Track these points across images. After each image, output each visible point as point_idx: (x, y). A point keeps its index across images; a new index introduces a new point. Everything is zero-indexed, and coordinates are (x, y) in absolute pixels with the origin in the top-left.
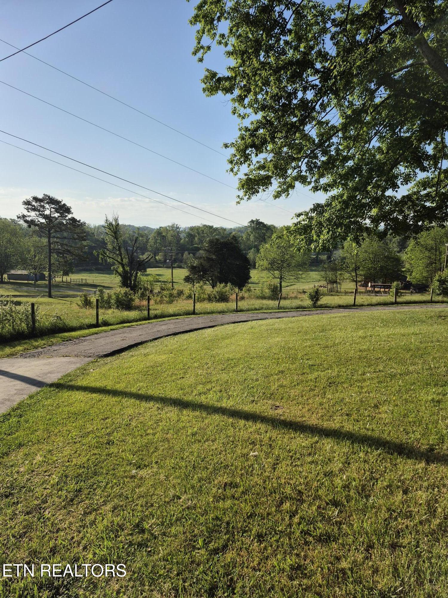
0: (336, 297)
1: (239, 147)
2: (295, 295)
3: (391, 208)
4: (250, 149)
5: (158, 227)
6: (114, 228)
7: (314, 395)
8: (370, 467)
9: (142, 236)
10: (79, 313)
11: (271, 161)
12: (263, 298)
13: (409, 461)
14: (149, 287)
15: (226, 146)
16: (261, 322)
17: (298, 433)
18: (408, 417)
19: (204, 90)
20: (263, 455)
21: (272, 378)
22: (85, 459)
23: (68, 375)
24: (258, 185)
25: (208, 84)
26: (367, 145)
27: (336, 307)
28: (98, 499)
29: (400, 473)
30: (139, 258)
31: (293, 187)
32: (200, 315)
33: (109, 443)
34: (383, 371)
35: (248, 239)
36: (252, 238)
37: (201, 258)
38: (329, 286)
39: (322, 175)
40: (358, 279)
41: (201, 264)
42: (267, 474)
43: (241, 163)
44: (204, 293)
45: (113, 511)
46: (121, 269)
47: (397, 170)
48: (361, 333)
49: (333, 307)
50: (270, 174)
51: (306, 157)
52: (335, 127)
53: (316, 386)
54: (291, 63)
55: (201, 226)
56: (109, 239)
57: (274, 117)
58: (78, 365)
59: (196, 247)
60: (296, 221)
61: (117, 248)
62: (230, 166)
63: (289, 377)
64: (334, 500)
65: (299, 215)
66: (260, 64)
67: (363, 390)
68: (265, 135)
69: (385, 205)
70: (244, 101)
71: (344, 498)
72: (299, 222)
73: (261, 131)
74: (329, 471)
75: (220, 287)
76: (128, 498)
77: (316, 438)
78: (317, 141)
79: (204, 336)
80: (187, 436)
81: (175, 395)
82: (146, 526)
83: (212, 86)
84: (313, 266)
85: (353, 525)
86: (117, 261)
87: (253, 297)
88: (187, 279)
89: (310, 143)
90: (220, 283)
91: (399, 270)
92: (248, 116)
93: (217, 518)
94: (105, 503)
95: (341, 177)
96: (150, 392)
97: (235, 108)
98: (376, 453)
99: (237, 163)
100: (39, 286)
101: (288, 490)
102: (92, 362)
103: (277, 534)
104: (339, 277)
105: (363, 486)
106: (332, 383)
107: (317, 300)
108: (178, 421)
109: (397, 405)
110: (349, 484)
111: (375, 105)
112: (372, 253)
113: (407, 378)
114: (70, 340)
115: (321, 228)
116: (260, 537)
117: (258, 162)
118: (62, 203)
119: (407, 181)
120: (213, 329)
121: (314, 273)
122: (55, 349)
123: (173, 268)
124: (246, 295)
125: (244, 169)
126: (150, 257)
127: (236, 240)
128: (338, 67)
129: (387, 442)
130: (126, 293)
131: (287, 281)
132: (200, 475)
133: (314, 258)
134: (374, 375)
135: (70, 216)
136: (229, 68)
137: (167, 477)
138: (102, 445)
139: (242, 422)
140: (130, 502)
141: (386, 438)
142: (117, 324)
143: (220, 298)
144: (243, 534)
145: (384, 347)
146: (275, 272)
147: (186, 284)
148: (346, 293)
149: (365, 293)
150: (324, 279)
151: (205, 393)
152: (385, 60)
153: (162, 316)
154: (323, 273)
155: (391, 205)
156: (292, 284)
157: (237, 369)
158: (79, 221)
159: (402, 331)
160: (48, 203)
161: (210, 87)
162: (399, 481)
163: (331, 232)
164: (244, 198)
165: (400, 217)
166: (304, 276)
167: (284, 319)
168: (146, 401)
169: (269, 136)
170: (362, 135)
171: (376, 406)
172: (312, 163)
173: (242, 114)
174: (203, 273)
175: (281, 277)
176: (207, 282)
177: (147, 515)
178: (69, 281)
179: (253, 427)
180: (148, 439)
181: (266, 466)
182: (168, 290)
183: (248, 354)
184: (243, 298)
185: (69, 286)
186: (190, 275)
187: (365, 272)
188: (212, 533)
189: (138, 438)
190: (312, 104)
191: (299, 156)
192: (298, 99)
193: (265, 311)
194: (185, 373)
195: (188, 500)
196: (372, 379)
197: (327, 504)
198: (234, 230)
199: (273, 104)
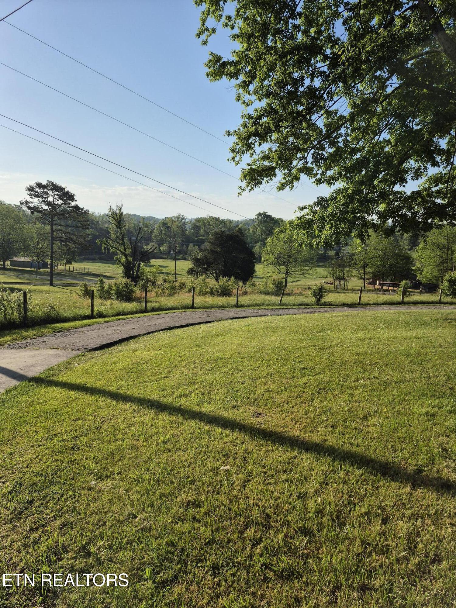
0: (342, 295)
1: (241, 135)
2: (300, 290)
3: (400, 204)
4: (254, 138)
5: (164, 218)
6: (118, 217)
7: (301, 403)
8: (349, 490)
9: (147, 227)
10: (76, 303)
11: (276, 151)
12: (267, 293)
13: (393, 484)
14: (152, 278)
15: (229, 134)
16: (259, 319)
17: (277, 446)
18: (398, 432)
19: (208, 75)
20: (234, 470)
21: (259, 381)
22: (44, 466)
23: (51, 369)
24: (261, 175)
25: (212, 68)
26: (377, 138)
27: (340, 305)
28: (49, 513)
29: (382, 498)
30: (144, 248)
31: (298, 179)
32: (199, 310)
33: (74, 449)
34: (377, 378)
35: (255, 232)
36: (259, 231)
37: (205, 250)
38: (336, 283)
39: (329, 168)
40: (366, 277)
41: (205, 257)
42: (235, 493)
43: (243, 152)
44: (206, 286)
45: (61, 529)
46: (124, 259)
47: (408, 164)
48: (360, 335)
49: (337, 305)
50: (274, 165)
51: (312, 148)
52: (344, 117)
53: (304, 392)
54: (298, 48)
55: (207, 217)
56: (112, 228)
57: (279, 104)
58: (64, 359)
59: (201, 239)
60: (299, 214)
61: (121, 238)
62: (232, 155)
63: (278, 380)
64: (305, 528)
65: (302, 209)
66: (265, 48)
67: (354, 399)
68: (269, 123)
69: (393, 200)
70: (248, 87)
71: (315, 525)
72: (303, 216)
73: (265, 119)
74: (304, 491)
75: (223, 280)
76: (80, 514)
77: (295, 453)
78: (324, 131)
79: (198, 332)
80: (158, 443)
81: (154, 395)
82: (93, 549)
83: (216, 70)
84: (322, 262)
85: (321, 559)
86: (120, 251)
87: (256, 291)
88: (191, 272)
89: (317, 133)
90: (223, 277)
91: (409, 269)
92: (252, 103)
93: (172, 544)
94: (55, 518)
95: (347, 170)
96: (130, 392)
97: (239, 94)
98: (358, 472)
99: (239, 152)
100: (41, 274)
101: (255, 512)
102: (79, 356)
103: (235, 566)
104: (346, 274)
105: (339, 512)
106: (322, 389)
107: (321, 297)
108: (152, 426)
109: (387, 418)
110: (324, 509)
111: (386, 94)
112: (382, 250)
113: (403, 387)
114: (61, 331)
115: (324, 223)
116: (215, 569)
117: (262, 152)
118: (66, 190)
119: (418, 176)
120: (209, 325)
121: (321, 269)
122: (45, 340)
123: (176, 259)
124: (249, 290)
125: (247, 158)
126: (154, 248)
127: (241, 233)
128: (346, 52)
129: (372, 461)
130: (126, 284)
131: (294, 276)
132: (162, 491)
133: (322, 254)
134: (368, 382)
135: (73, 204)
136: (235, 52)
137: (127, 491)
138: (66, 449)
139: (219, 430)
140: (82, 519)
141: (370, 456)
142: (113, 316)
143: (222, 292)
144: (197, 563)
145: (382, 351)
146: (281, 267)
147: (190, 276)
148: (353, 290)
149: (373, 291)
150: (331, 276)
151: (186, 395)
152: (397, 46)
153: (160, 309)
154: (330, 269)
155: (400, 200)
156: (298, 279)
157: (224, 370)
158: (83, 209)
159: (404, 334)
160: (51, 189)
161: (213, 71)
162: (379, 507)
163: (334, 228)
164: (246, 189)
165: (409, 214)
166: (310, 272)
167: (284, 316)
168: (123, 401)
169: (273, 125)
170: (372, 126)
171: (365, 418)
172: (319, 154)
173: (246, 101)
174: (207, 266)
175: (287, 272)
176: (211, 275)
177: (97, 536)
178: (72, 270)
179: (229, 436)
180: (116, 446)
181: (236, 483)
182: (170, 282)
183: (239, 353)
184: (245, 293)
185: (71, 274)
186: (194, 267)
187: (373, 270)
188: (163, 561)
189: (105, 444)
190: (319, 92)
191: (306, 146)
192: (305, 87)
193: (266, 307)
194: (169, 372)
195: (144, 520)
196: (365, 386)
197: (296, 532)
198: (241, 222)
199: (277, 90)
